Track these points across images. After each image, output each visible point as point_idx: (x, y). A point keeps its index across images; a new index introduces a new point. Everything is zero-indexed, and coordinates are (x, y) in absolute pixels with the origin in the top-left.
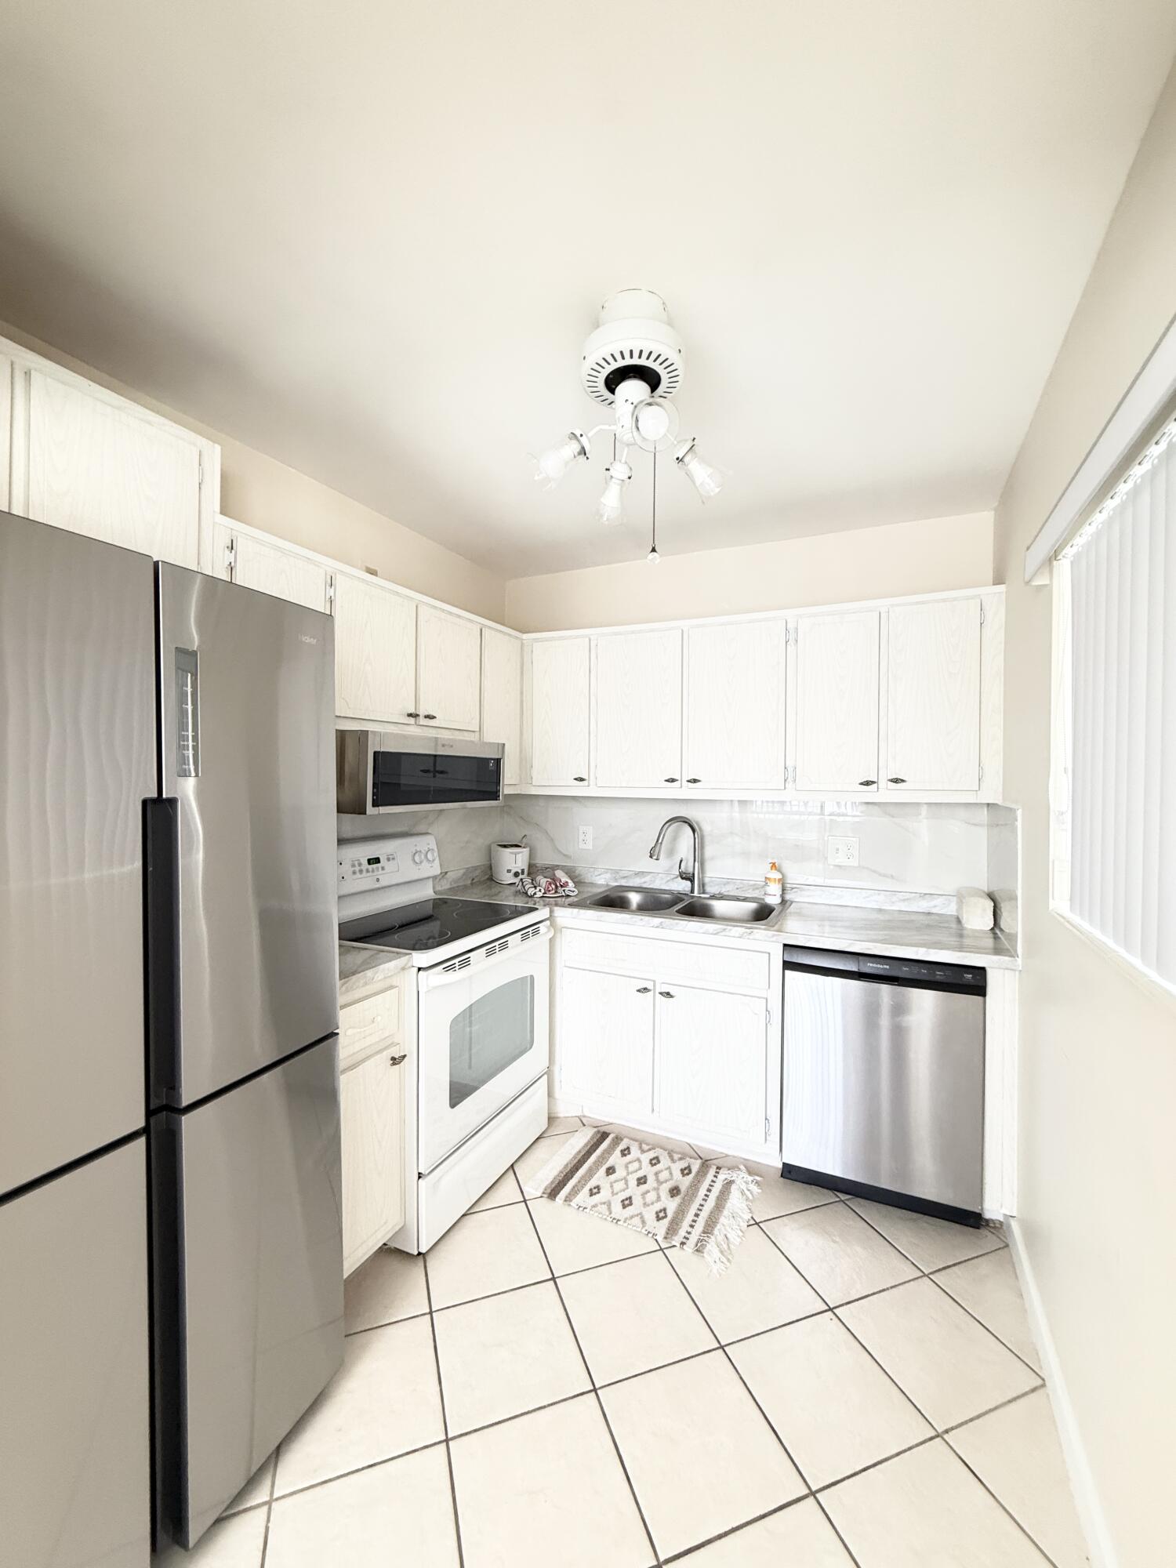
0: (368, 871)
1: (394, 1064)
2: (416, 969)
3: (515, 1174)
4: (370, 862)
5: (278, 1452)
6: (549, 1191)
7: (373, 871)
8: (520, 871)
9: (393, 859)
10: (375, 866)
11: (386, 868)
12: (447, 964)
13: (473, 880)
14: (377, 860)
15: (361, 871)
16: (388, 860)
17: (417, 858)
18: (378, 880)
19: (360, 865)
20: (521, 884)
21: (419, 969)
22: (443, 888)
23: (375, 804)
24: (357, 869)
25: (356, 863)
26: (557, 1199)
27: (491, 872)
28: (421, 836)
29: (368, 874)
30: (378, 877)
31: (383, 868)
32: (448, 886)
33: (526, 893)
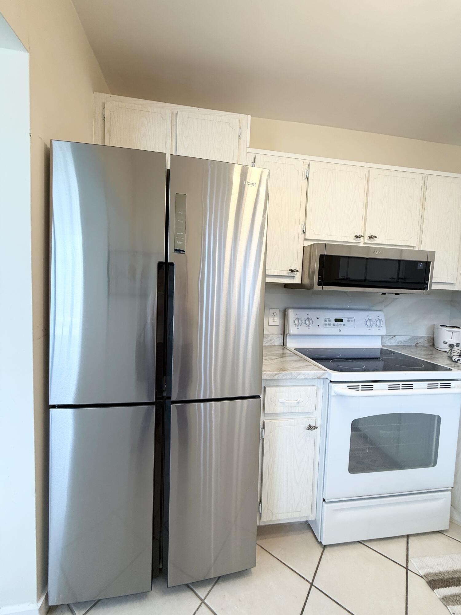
0: (334, 325)
1: (308, 429)
2: (328, 381)
3: (408, 543)
4: (336, 320)
5: (219, 579)
6: (430, 579)
7: (337, 325)
8: (455, 344)
9: (352, 321)
10: (339, 323)
11: (346, 325)
12: (353, 385)
13: (417, 344)
14: (341, 320)
15: (330, 325)
16: (349, 321)
17: (368, 323)
18: (340, 331)
19: (329, 321)
20: (450, 351)
21: (331, 382)
22: (391, 344)
23: (319, 284)
24: (328, 322)
25: (328, 319)
26: (436, 591)
27: (434, 342)
28: (372, 311)
29: (334, 327)
30: (340, 329)
31: (344, 325)
32: (396, 344)
33: (451, 358)
